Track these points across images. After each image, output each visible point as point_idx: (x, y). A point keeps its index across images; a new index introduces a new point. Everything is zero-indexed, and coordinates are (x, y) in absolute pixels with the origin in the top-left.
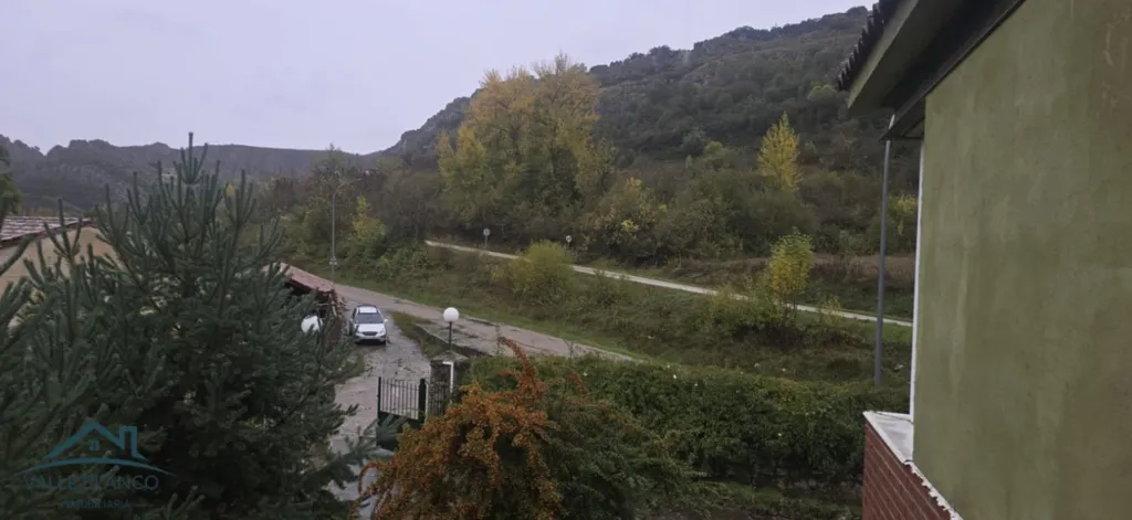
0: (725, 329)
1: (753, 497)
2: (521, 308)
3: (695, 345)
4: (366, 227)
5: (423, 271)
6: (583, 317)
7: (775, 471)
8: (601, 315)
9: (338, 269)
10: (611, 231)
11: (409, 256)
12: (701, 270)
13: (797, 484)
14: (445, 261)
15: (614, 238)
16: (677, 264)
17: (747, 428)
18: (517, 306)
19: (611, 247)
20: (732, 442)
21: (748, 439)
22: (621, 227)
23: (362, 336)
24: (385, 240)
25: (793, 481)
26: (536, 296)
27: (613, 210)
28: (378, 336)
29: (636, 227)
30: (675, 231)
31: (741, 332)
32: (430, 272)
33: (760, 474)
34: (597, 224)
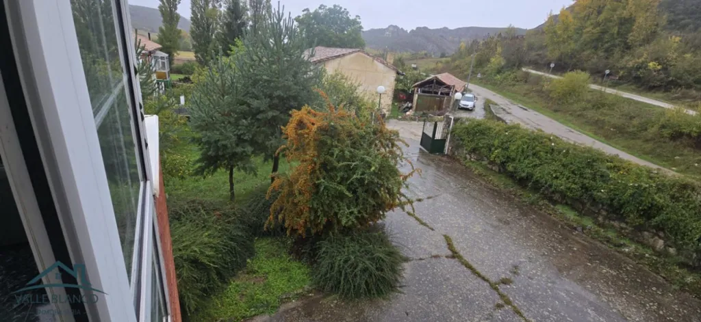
0: (666, 132)
1: (572, 218)
2: (550, 104)
3: (639, 138)
4: (496, 60)
5: (513, 82)
6: (578, 113)
7: (599, 210)
8: (590, 114)
9: (480, 79)
10: (638, 68)
11: (510, 75)
12: (694, 98)
13: (612, 222)
14: (526, 78)
15: (639, 73)
16: (678, 92)
17: (586, 181)
18: (548, 103)
19: (635, 78)
20: (573, 186)
21: (584, 187)
22: (647, 66)
23: (462, 106)
24: (503, 68)
25: (610, 219)
26: (559, 100)
27: (645, 55)
28: (468, 107)
29: (659, 67)
30: (687, 71)
31: (677, 136)
32: (517, 83)
33: (589, 209)
34: (631, 64)
